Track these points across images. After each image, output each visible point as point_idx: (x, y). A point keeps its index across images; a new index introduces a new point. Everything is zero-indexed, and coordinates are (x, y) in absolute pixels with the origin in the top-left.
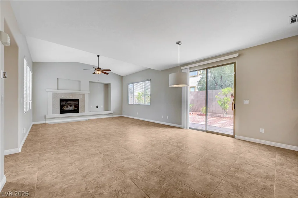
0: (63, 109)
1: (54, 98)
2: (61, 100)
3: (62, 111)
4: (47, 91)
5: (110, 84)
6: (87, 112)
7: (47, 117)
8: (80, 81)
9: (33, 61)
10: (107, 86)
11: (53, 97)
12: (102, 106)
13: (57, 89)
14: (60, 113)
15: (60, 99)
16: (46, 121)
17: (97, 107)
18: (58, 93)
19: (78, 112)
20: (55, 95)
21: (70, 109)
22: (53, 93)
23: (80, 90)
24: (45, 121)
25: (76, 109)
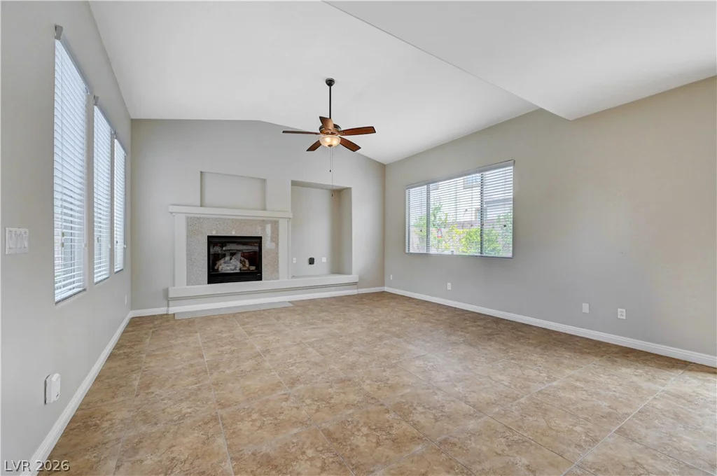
0: (216, 268)
1: (191, 234)
2: (213, 241)
3: (215, 277)
4: (172, 213)
5: (350, 189)
6: (284, 280)
7: (171, 295)
8: (264, 180)
9: (133, 117)
10: (339, 196)
11: (188, 231)
12: (324, 260)
13: (199, 204)
14: (209, 282)
15: (209, 237)
16: (168, 306)
17: (311, 261)
18: (204, 218)
19: (260, 279)
20: (193, 224)
21: (235, 269)
22: (188, 218)
23: (265, 209)
24: (166, 308)
25: (253, 268)
